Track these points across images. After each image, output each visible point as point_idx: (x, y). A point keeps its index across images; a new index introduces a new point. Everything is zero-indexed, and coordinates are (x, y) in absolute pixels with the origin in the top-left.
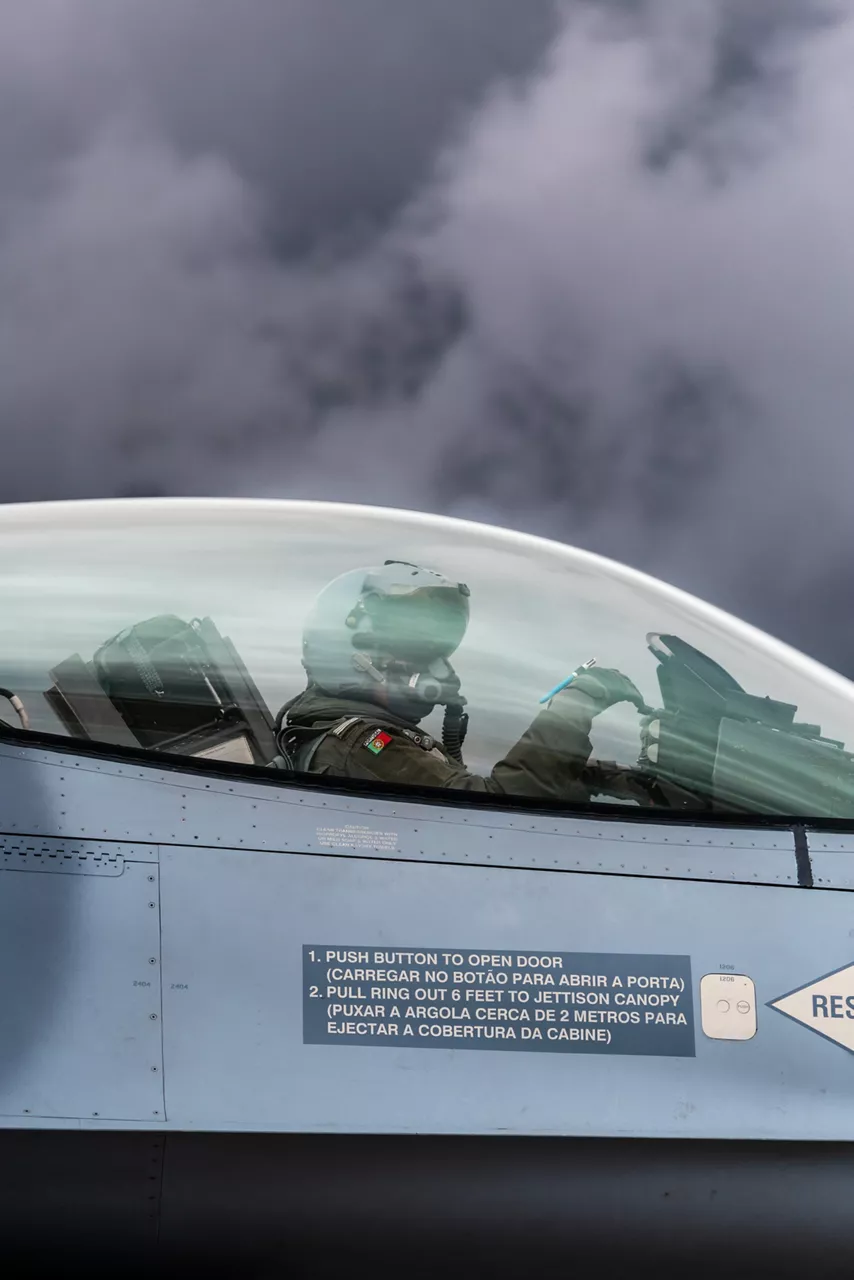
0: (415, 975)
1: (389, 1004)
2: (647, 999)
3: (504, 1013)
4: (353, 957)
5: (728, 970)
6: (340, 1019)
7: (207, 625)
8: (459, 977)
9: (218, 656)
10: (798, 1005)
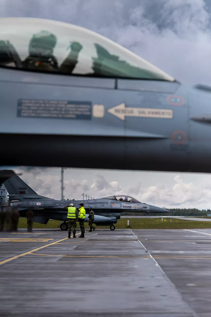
0: (38, 105)
1: (33, 110)
2: (83, 109)
3: (56, 112)
4: (27, 101)
5: (99, 104)
6: (24, 113)
7: (8, 42)
8: (47, 105)
9: (11, 50)
10: (112, 111)
